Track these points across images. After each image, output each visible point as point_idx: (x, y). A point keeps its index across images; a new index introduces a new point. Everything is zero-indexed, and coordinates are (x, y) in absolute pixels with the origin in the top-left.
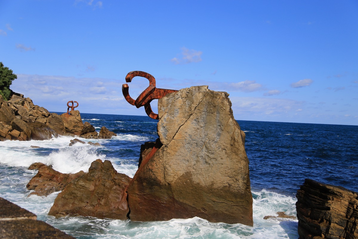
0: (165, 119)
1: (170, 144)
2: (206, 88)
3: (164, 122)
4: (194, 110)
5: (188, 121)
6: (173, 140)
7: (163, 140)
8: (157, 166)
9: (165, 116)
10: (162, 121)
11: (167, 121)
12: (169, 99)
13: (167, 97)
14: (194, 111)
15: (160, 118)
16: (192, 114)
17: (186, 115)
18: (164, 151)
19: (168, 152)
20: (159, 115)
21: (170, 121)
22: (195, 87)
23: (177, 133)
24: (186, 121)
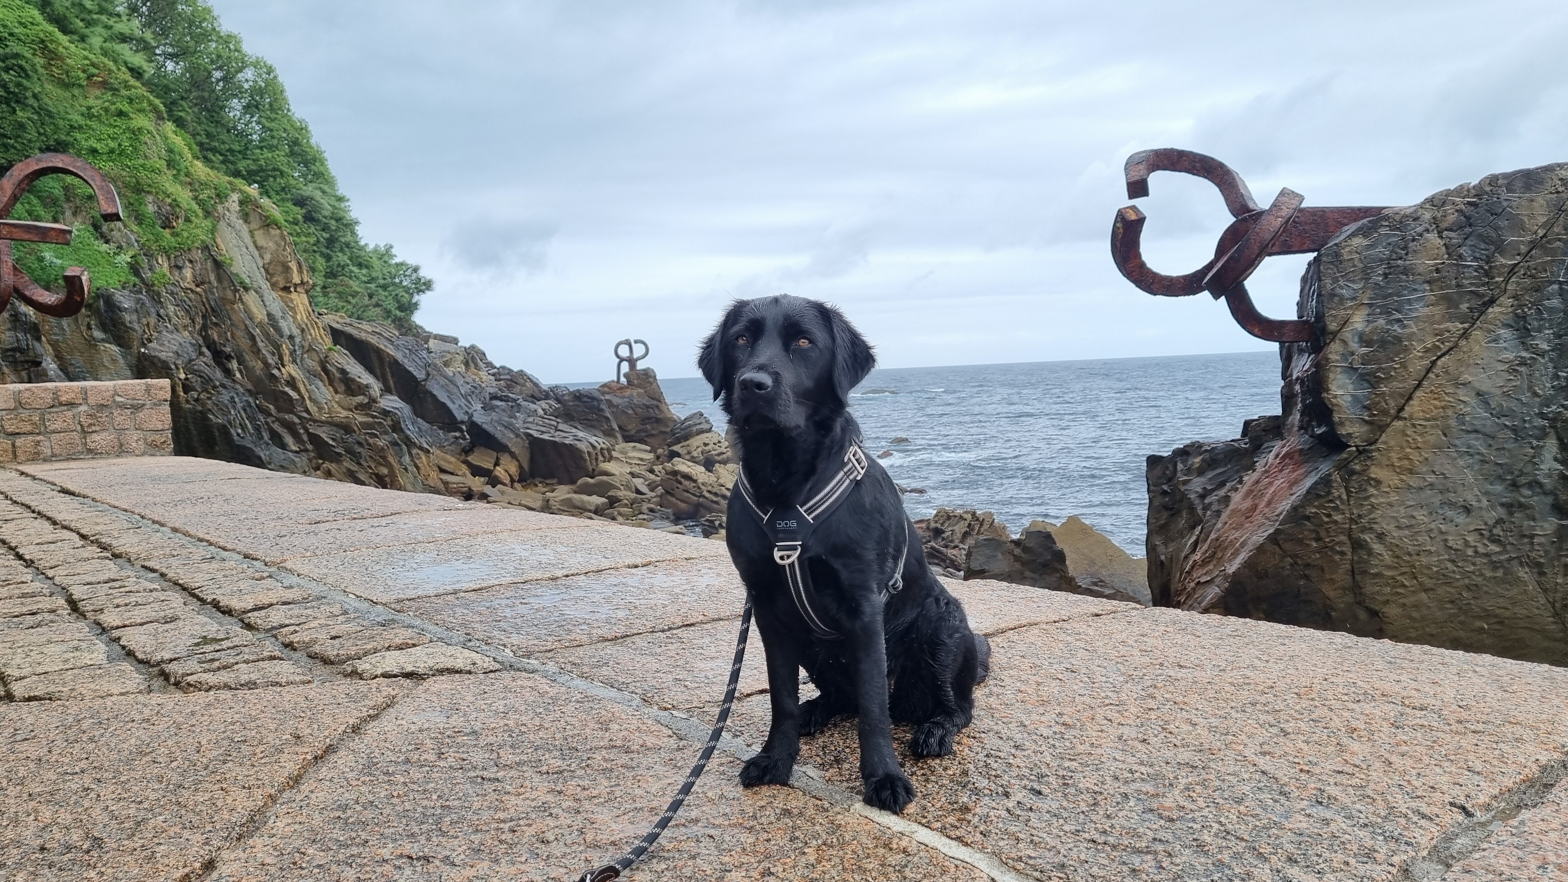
0: (1355, 332)
1: (1385, 443)
3: (1354, 345)
4: (1507, 279)
6: (1400, 424)
7: (1350, 428)
8: (1318, 538)
9: (1359, 321)
10: (1343, 342)
11: (1369, 343)
14: (1503, 285)
15: (1335, 334)
16: (1492, 301)
17: (1464, 307)
18: (1354, 472)
19: (1373, 476)
20: (1327, 320)
21: (1383, 341)
23: (1419, 394)
24: (1465, 335)
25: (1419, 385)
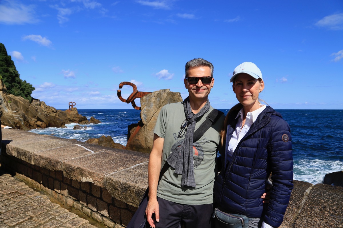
0: (145, 109)
1: (149, 124)
2: (168, 90)
3: (144, 111)
4: (162, 103)
5: (159, 110)
6: (150, 122)
7: (144, 122)
8: (141, 137)
9: (145, 108)
10: (143, 110)
11: (146, 111)
12: (147, 98)
13: (146, 96)
15: (142, 109)
16: (161, 106)
17: (157, 106)
18: (145, 128)
19: (148, 129)
20: (141, 107)
21: (148, 111)
22: (162, 90)
24: (158, 110)
25: (152, 117)
